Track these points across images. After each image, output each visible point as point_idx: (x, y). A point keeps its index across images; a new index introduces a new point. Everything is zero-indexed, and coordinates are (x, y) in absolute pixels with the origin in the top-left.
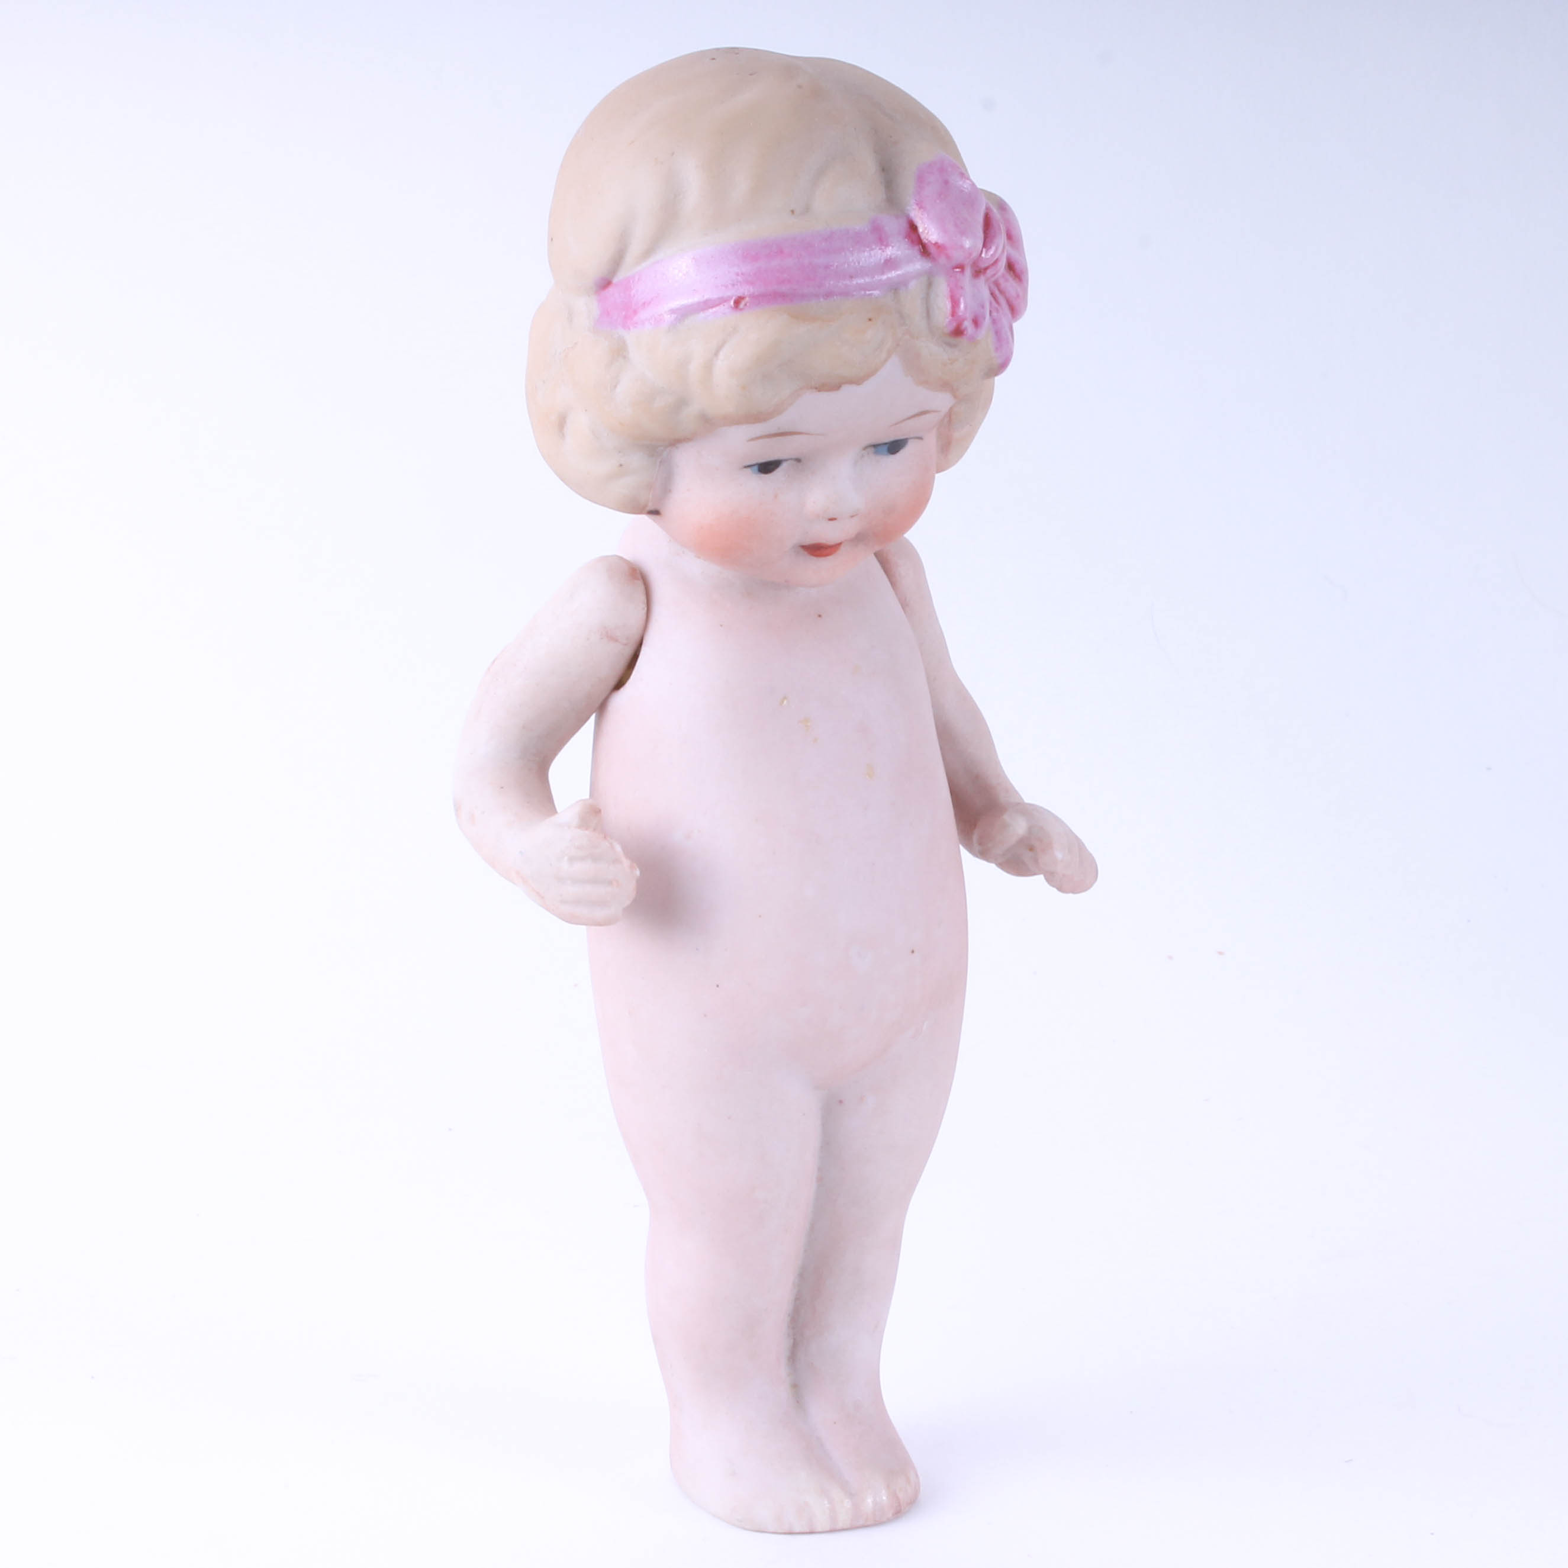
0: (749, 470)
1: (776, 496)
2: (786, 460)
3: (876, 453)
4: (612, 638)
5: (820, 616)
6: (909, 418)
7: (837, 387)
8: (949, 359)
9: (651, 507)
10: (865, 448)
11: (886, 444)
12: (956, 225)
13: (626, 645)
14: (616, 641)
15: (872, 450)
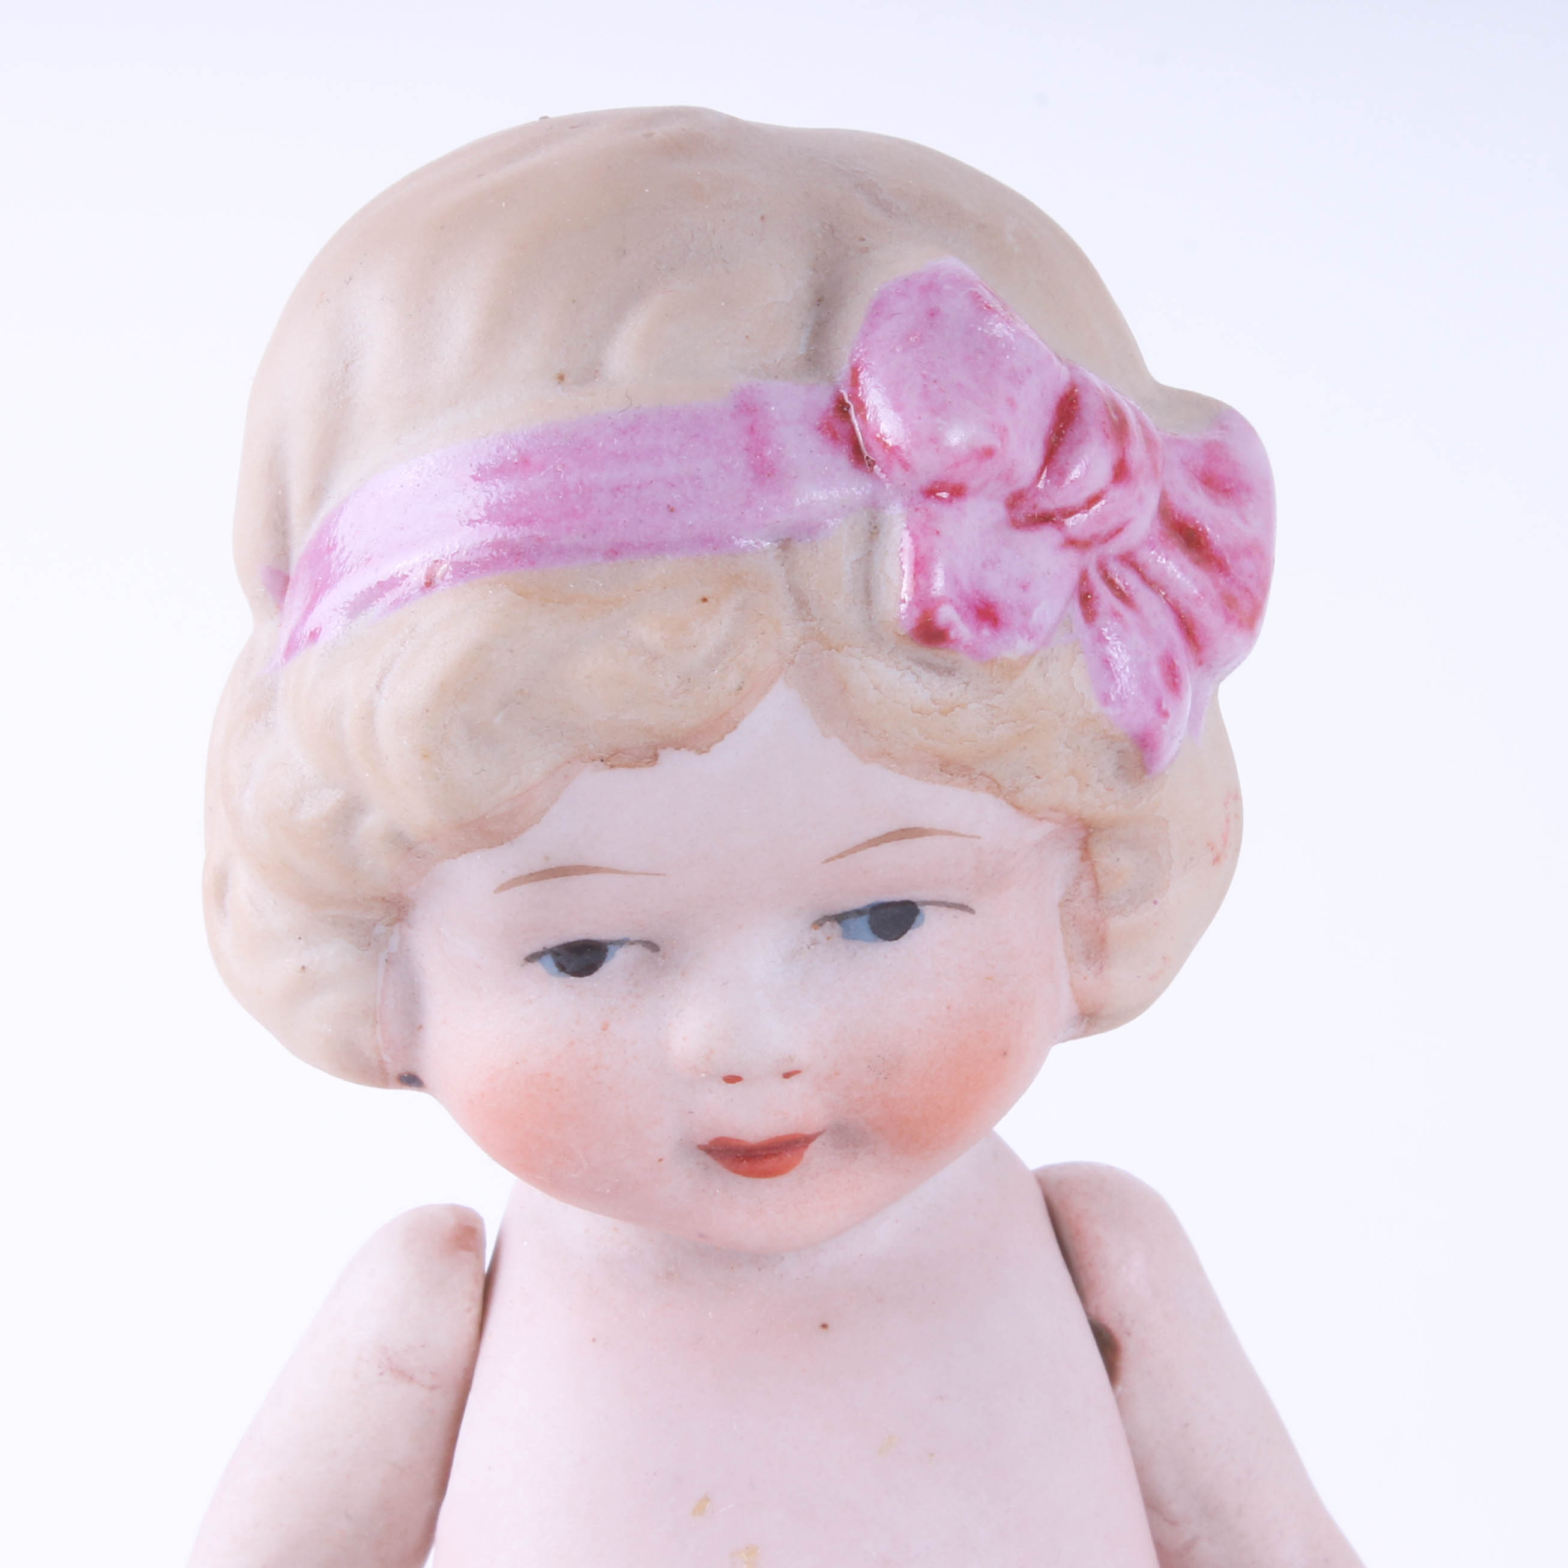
0: (537, 967)
1: (605, 1028)
2: (621, 943)
3: (847, 935)
4: (403, 1374)
5: (824, 1326)
6: (875, 842)
7: (651, 757)
8: (934, 701)
9: (395, 1068)
10: (818, 924)
11: (859, 913)
12: (925, 394)
13: (433, 1388)
14: (411, 1379)
15: (835, 929)
